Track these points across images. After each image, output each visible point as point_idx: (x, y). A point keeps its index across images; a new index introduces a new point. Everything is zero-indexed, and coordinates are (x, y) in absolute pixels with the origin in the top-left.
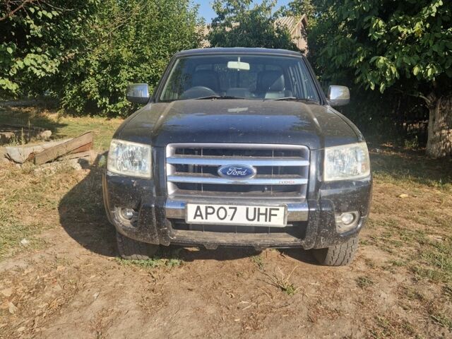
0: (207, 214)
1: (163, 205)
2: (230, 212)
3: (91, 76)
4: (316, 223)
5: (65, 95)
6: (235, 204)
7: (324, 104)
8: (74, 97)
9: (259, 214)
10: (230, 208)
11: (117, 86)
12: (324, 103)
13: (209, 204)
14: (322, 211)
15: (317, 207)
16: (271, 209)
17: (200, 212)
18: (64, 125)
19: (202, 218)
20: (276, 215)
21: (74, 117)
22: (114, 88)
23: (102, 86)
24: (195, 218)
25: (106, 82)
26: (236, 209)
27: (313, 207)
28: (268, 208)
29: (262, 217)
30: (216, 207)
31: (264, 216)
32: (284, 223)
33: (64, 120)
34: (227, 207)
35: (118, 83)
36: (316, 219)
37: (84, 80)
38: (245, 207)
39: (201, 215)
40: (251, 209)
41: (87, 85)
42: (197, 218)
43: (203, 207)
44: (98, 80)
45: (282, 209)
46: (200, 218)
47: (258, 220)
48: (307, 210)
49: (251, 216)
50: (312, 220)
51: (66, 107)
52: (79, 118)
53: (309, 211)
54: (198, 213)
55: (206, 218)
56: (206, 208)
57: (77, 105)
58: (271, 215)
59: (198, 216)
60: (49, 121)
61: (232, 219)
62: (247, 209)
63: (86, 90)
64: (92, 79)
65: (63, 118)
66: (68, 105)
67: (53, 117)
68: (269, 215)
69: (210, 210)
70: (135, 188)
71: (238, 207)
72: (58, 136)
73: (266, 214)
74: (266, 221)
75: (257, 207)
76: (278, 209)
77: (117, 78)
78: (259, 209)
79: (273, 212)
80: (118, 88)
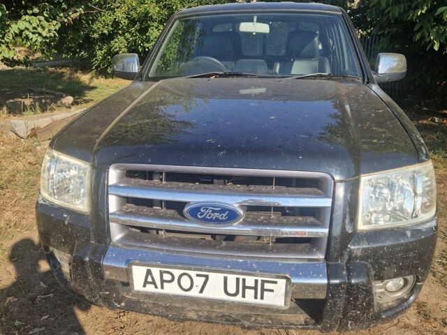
0: (163, 281)
1: (100, 260)
2: (199, 282)
3: (120, 35)
4: (341, 303)
5: (95, 56)
6: (205, 270)
7: (368, 83)
8: (104, 58)
9: (245, 287)
10: (198, 275)
11: (146, 45)
12: (369, 81)
13: (165, 267)
14: (350, 284)
15: (342, 277)
16: (263, 282)
17: (153, 278)
18: (93, 88)
19: (156, 287)
20: (272, 291)
21: (106, 78)
22: (144, 48)
23: (132, 45)
24: (144, 286)
25: (135, 41)
26: (207, 277)
27: (336, 278)
28: (260, 279)
29: (250, 293)
30: (177, 273)
31: (253, 291)
32: (285, 304)
33: (96, 82)
34: (193, 273)
35: (147, 42)
36: (340, 297)
37: (113, 39)
38: (221, 276)
39: (153, 282)
40: (232, 279)
41: (117, 44)
42: (147, 285)
43: (156, 272)
44: (127, 40)
45: (282, 282)
46: (153, 286)
47: (244, 296)
48: (325, 281)
49: (232, 289)
50: (333, 297)
51: (97, 68)
52: (111, 79)
53: (329, 284)
54: (150, 279)
55: (162, 287)
56: (161, 273)
57: (108, 66)
58: (263, 290)
59: (150, 283)
60: (81, 83)
61: (201, 291)
62: (226, 280)
63: (115, 50)
64: (121, 38)
65: (95, 79)
66: (99, 66)
67: (85, 78)
68: (260, 290)
69: (167, 277)
70: (67, 226)
71: (211, 275)
72: (84, 100)
73: (255, 288)
74: (256, 297)
75: (241, 277)
76: (276, 283)
77: (147, 36)
78: (244, 280)
79: (267, 286)
80: (148, 48)
